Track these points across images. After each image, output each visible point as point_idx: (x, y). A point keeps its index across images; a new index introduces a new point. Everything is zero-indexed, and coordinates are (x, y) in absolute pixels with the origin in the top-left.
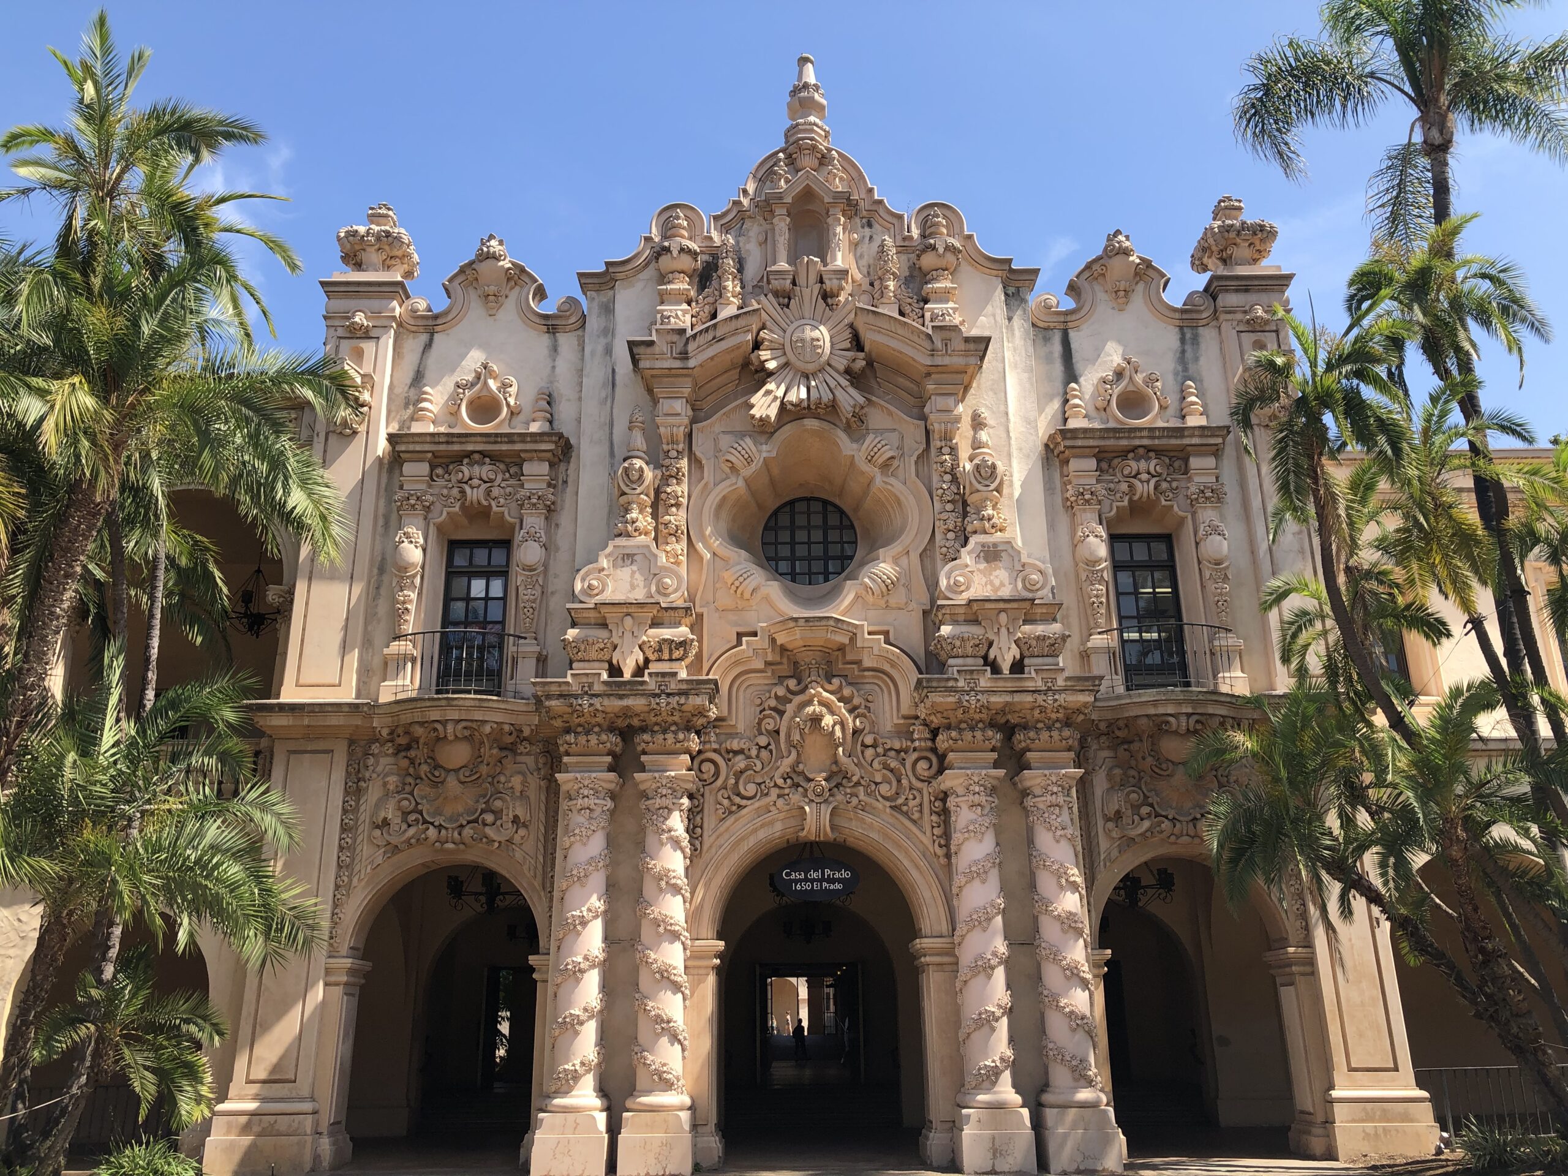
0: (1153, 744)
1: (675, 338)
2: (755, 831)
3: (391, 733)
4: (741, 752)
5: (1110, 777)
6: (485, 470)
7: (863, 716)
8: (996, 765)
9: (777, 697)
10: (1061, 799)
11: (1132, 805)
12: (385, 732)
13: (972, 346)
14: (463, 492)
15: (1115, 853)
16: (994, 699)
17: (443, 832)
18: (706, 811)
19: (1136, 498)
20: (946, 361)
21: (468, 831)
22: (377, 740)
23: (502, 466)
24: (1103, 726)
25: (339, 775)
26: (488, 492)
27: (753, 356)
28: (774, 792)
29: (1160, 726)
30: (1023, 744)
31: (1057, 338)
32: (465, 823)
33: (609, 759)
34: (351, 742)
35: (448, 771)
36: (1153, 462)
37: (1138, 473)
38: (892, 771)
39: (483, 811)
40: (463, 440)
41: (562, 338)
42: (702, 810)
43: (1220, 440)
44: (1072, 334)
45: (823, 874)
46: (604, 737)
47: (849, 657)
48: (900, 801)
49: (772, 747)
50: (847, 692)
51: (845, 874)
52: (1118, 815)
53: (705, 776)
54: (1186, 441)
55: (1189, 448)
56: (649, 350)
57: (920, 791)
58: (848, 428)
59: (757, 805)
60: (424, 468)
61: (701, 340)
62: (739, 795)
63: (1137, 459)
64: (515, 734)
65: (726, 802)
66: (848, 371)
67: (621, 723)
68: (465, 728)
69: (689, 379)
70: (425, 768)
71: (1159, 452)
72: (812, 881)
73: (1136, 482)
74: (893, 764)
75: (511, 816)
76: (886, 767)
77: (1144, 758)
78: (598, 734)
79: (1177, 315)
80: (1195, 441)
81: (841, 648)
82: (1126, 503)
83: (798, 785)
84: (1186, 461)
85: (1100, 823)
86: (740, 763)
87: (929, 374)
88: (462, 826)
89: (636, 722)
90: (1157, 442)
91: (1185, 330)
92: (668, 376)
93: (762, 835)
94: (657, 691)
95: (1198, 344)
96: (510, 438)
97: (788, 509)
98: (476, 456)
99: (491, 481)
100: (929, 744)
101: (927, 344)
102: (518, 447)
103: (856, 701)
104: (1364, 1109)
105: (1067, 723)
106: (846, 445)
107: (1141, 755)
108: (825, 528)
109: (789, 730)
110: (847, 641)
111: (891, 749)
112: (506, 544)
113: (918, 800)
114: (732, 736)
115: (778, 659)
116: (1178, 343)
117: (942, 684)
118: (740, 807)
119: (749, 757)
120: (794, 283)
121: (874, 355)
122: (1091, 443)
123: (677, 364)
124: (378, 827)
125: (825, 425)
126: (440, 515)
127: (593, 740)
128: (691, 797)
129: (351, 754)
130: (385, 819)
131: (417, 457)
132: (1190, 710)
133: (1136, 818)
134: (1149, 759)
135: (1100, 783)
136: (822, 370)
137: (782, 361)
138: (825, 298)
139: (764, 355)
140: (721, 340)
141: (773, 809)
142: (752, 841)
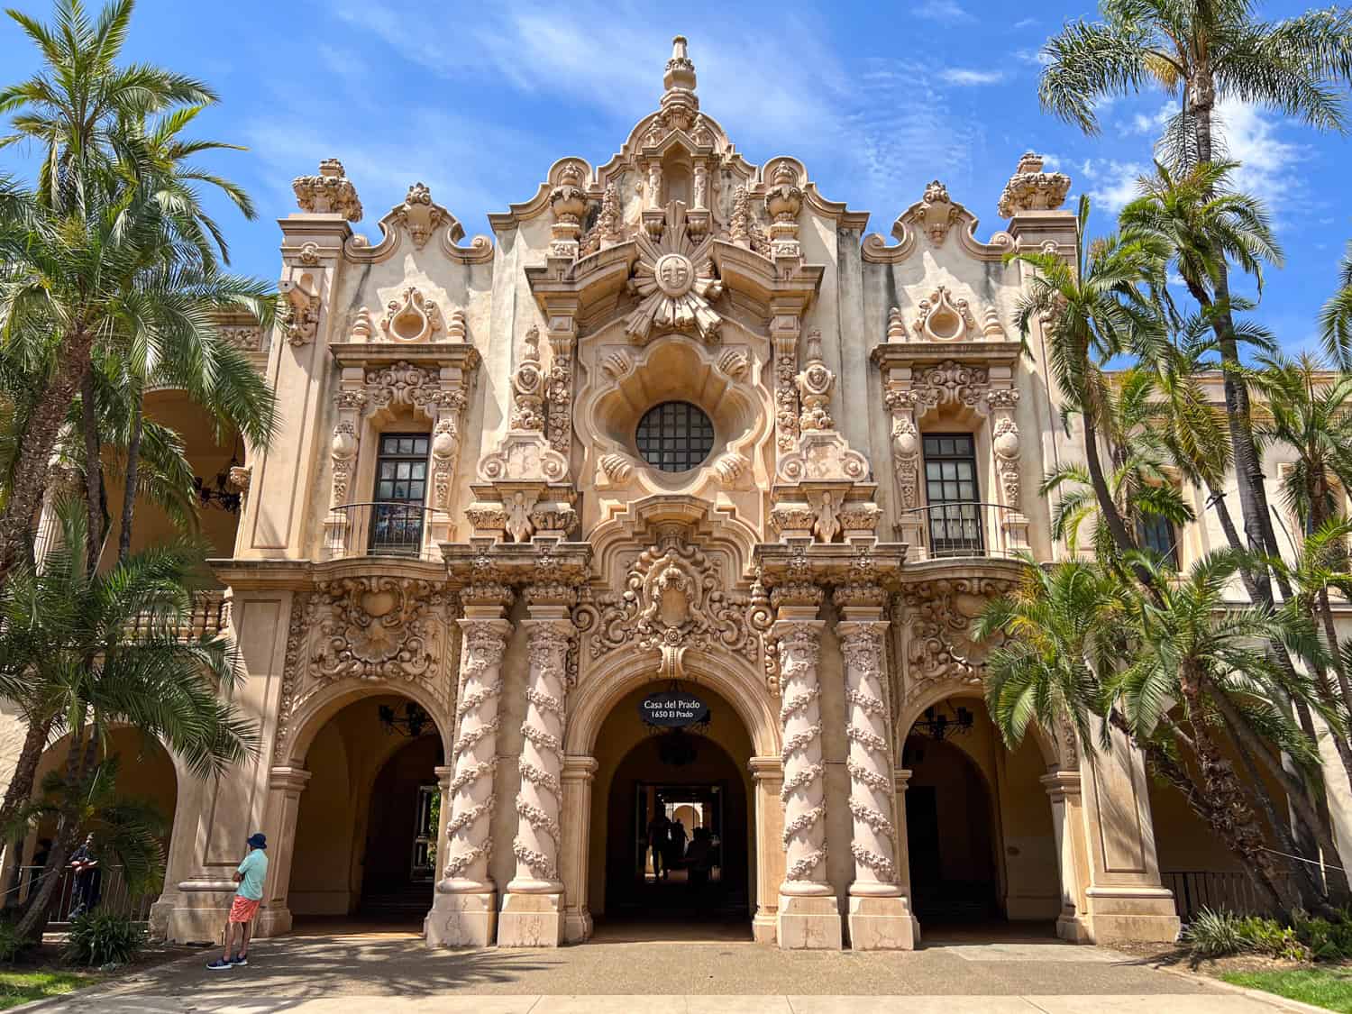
0: (951, 602)
1: (564, 266)
2: (622, 669)
3: (328, 586)
4: (612, 604)
5: (915, 629)
6: (408, 375)
7: (712, 576)
8: (818, 617)
9: (642, 561)
10: (870, 646)
11: (932, 653)
12: (323, 585)
13: (808, 274)
14: (391, 393)
15: (917, 692)
16: (817, 563)
17: (368, 667)
18: (581, 653)
19: (943, 402)
20: (788, 287)
21: (389, 666)
22: (318, 592)
23: (424, 372)
24: (910, 587)
25: (284, 621)
26: (411, 393)
27: (630, 284)
28: (638, 637)
29: (957, 589)
30: (841, 600)
31: (883, 270)
32: (385, 659)
33: (501, 608)
34: (296, 594)
35: (373, 617)
36: (959, 372)
37: (946, 381)
38: (734, 621)
39: (401, 651)
40: (391, 350)
41: (475, 268)
42: (579, 651)
43: (1015, 355)
44: (896, 268)
45: (677, 704)
46: (497, 590)
47: (702, 529)
48: (740, 645)
49: (638, 601)
50: (699, 556)
51: (695, 705)
52: (921, 660)
53: (582, 624)
54: (987, 355)
55: (989, 361)
56: (542, 276)
57: (757, 637)
58: (707, 342)
59: (622, 648)
60: (360, 373)
61: (585, 268)
62: (608, 639)
63: (945, 369)
64: (428, 588)
65: (598, 645)
66: (707, 296)
67: (512, 580)
68: (387, 583)
69: (576, 301)
70: (354, 614)
71: (963, 364)
72: (668, 710)
73: (944, 388)
74: (736, 615)
75: (424, 655)
76: (729, 617)
77: (943, 614)
78: (492, 588)
79: (983, 252)
80: (995, 355)
81: (696, 523)
82: (935, 406)
83: (657, 632)
84: (987, 371)
85: (906, 667)
86: (611, 613)
87: (773, 299)
88: (383, 662)
89: (525, 579)
90: (962, 356)
91: (991, 264)
92: (557, 298)
93: (627, 671)
94: (541, 554)
95: (1000, 275)
96: (430, 349)
98: (402, 363)
99: (415, 384)
100: (765, 600)
101: (771, 272)
102: (436, 356)
103: (707, 564)
104: (1118, 904)
105: (878, 583)
106: (705, 357)
107: (941, 611)
108: (689, 427)
109: (651, 586)
110: (700, 516)
111: (734, 604)
112: (427, 436)
113: (755, 645)
114: (605, 591)
115: (643, 529)
116: (984, 275)
117: (775, 550)
118: (610, 649)
119: (619, 609)
120: (664, 223)
121: (729, 284)
122: (908, 356)
123: (566, 288)
124: (315, 662)
126: (373, 411)
127: (489, 592)
128: (570, 641)
129: (295, 603)
130: (321, 656)
131: (354, 363)
132: (981, 575)
133: (935, 663)
134: (947, 615)
135: (906, 634)
136: (686, 294)
137: (653, 286)
138: (689, 235)
139: (638, 282)
140: (602, 268)
141: (636, 650)
142: (618, 677)
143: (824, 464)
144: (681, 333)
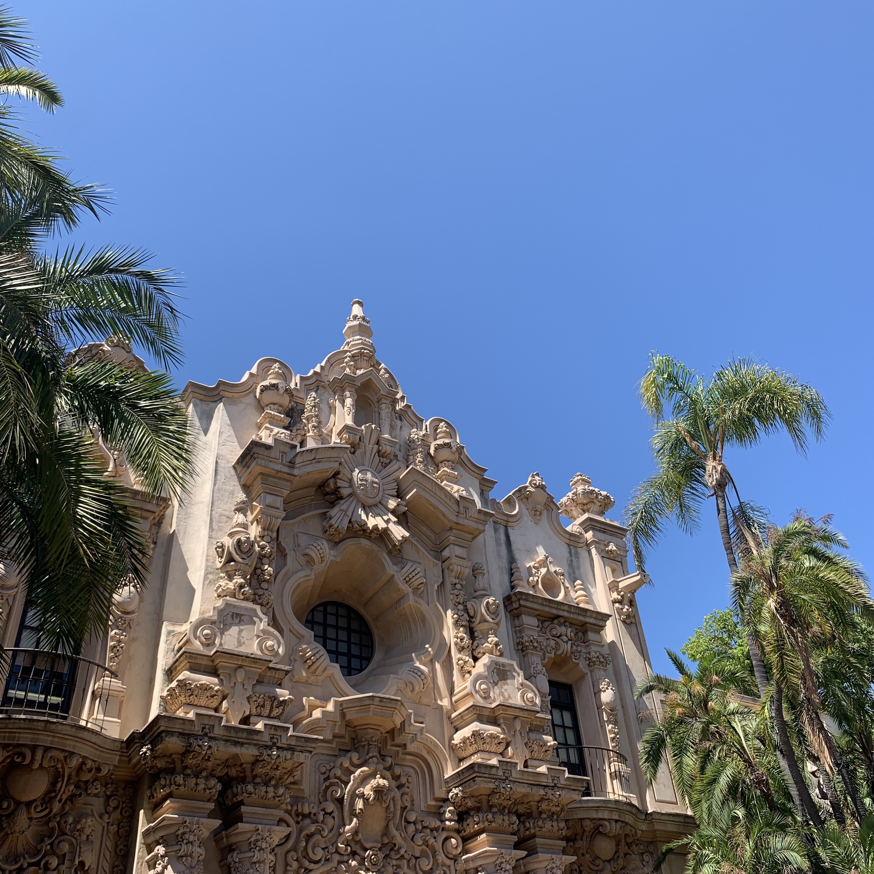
1: (287, 449)
4: (310, 815)
7: (407, 793)
8: (517, 847)
19: (559, 653)
20: (466, 522)
30: (533, 831)
31: (503, 530)
33: (213, 805)
36: (569, 629)
37: (560, 636)
38: (429, 847)
43: (604, 624)
44: (510, 530)
49: (335, 814)
54: (588, 620)
55: (588, 625)
56: (266, 453)
57: (448, 867)
59: (321, 869)
61: (304, 457)
62: (307, 858)
63: (560, 625)
69: (290, 484)
71: (572, 623)
73: (560, 641)
74: (429, 840)
76: (424, 843)
79: (568, 536)
80: (592, 621)
82: (554, 654)
84: (586, 633)
86: (310, 826)
87: (451, 529)
90: (572, 616)
91: (572, 548)
94: (270, 743)
95: (578, 558)
97: (321, 609)
100: (458, 826)
101: (455, 507)
106: (388, 567)
109: (352, 799)
110: (399, 725)
111: (428, 827)
114: (302, 799)
115: (344, 732)
116: (568, 555)
118: (307, 870)
120: (361, 439)
123: (286, 469)
125: (375, 547)
127: (201, 785)
132: (617, 817)
134: (587, 856)
136: (377, 506)
137: (351, 491)
138: (380, 456)
139: (339, 483)
140: (319, 462)
143: (506, 690)
144: (369, 538)
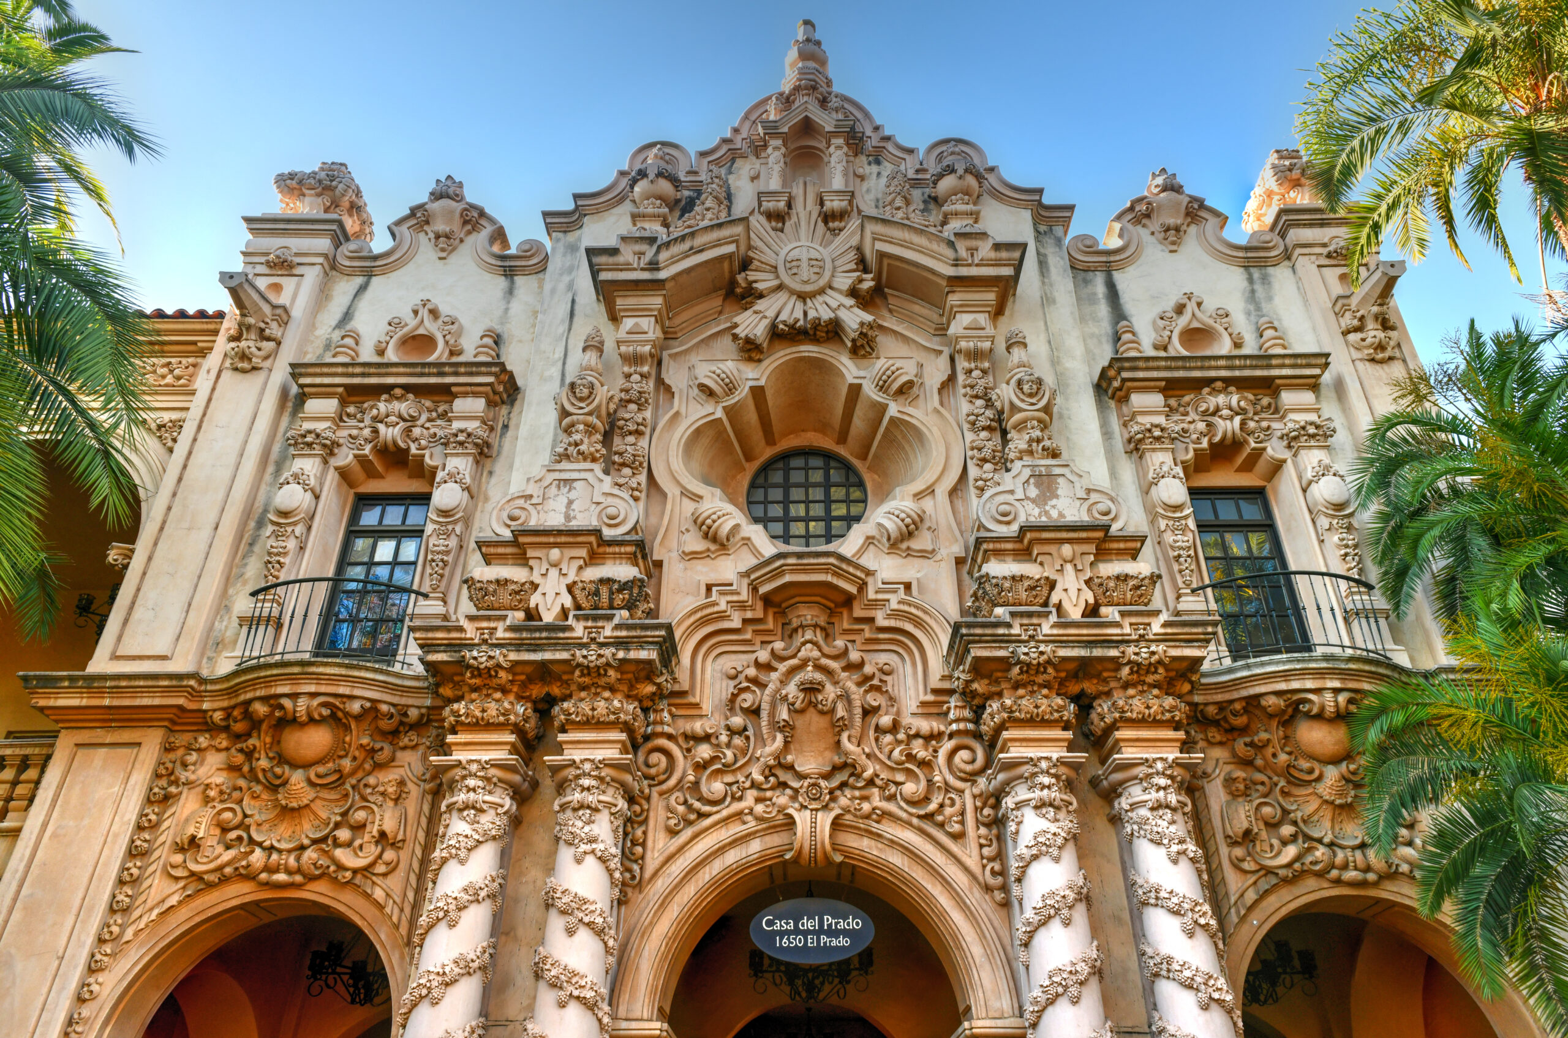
0: (1287, 733)
1: (644, 247)
2: (723, 851)
3: (227, 717)
5: (1229, 781)
6: (404, 407)
7: (878, 689)
9: (757, 664)
10: (1173, 799)
11: (1266, 823)
12: (218, 716)
13: (1004, 254)
14: (376, 431)
15: (1250, 896)
16: (1063, 652)
17: (275, 857)
18: (651, 822)
20: (975, 271)
21: (310, 855)
22: (208, 728)
23: (429, 403)
25: (140, 779)
26: (408, 431)
28: (751, 795)
29: (1296, 710)
31: (1099, 281)
32: (306, 842)
34: (171, 729)
35: (294, 766)
37: (1218, 410)
39: (337, 826)
40: (381, 371)
41: (519, 280)
42: (646, 821)
43: (1317, 371)
44: (1117, 276)
45: (821, 922)
46: (508, 705)
47: (858, 612)
48: (933, 806)
49: (750, 733)
50: (854, 656)
51: (854, 923)
52: (1248, 836)
53: (654, 773)
54: (1274, 372)
55: (1278, 381)
56: (610, 259)
58: (853, 351)
60: (330, 406)
61: (676, 249)
63: (1215, 392)
64: (396, 718)
65: (681, 809)
66: (853, 292)
68: (324, 705)
69: (661, 292)
70: (264, 763)
72: (805, 933)
75: (375, 833)
77: (1274, 755)
78: (499, 701)
79: (1241, 254)
80: (1287, 371)
81: (848, 600)
82: (1205, 443)
83: (785, 785)
85: (1224, 850)
87: (952, 290)
88: (302, 848)
91: (1252, 270)
92: (632, 291)
93: (732, 857)
94: (585, 640)
95: (1270, 284)
96: (439, 368)
98: (397, 390)
99: (413, 419)
101: (949, 253)
102: (450, 379)
103: (868, 669)
109: (773, 706)
112: (425, 497)
113: (958, 806)
115: (760, 612)
116: (1245, 284)
117: (989, 631)
119: (718, 746)
121: (883, 277)
122: (1156, 374)
123: (646, 276)
124: (181, 850)
125: (826, 350)
126: (345, 457)
127: (492, 709)
128: (631, 798)
130: (194, 839)
131: (324, 391)
132: (1337, 684)
133: (1275, 842)
135: (1216, 794)
136: (822, 291)
137: (776, 283)
138: (826, 222)
139: (752, 276)
141: (749, 818)
142: (716, 867)
144: (816, 338)
